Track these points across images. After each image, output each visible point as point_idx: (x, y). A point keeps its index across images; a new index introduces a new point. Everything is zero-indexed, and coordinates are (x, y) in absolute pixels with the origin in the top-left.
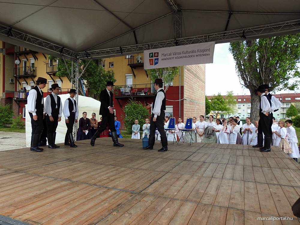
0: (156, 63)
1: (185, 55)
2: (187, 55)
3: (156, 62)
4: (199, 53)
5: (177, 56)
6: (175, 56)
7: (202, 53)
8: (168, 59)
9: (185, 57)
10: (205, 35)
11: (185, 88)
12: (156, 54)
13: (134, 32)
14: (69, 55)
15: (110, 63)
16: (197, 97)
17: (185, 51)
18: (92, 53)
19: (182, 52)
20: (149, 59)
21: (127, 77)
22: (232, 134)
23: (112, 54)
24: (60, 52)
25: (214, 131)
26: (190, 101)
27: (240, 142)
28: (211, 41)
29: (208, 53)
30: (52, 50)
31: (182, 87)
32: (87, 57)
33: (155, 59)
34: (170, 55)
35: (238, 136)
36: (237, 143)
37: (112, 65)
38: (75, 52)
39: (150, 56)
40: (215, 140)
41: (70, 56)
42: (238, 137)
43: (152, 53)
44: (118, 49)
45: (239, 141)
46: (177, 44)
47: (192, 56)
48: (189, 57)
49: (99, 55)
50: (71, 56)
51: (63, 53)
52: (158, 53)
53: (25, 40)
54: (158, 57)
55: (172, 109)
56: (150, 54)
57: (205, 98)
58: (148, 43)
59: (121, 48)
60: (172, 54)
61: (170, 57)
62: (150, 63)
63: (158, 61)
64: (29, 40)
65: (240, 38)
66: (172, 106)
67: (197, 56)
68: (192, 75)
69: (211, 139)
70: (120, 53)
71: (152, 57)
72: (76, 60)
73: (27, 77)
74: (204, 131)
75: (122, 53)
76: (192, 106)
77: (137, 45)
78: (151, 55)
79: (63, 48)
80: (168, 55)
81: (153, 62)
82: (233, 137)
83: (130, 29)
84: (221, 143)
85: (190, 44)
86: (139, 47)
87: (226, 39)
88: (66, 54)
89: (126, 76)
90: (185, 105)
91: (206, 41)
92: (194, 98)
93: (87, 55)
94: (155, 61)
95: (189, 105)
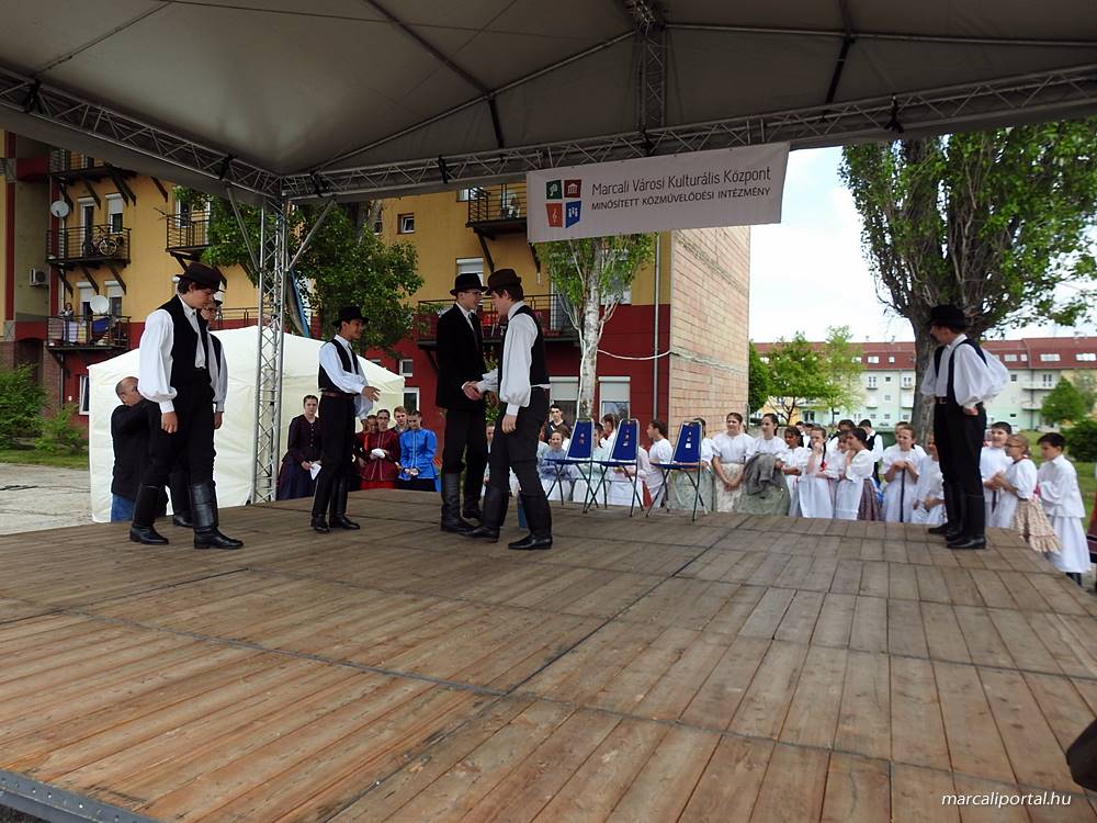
0: (572, 221)
1: (677, 191)
2: (686, 190)
3: (573, 215)
4: (730, 186)
5: (648, 193)
6: (640, 195)
7: (740, 185)
8: (615, 204)
9: (680, 198)
10: (751, 117)
11: (674, 313)
12: (573, 185)
13: (492, 103)
14: (251, 186)
15: (400, 216)
16: (716, 347)
17: (679, 177)
18: (338, 179)
19: (667, 181)
20: (547, 205)
21: (463, 268)
22: (844, 481)
23: (410, 182)
24: (217, 173)
25: (778, 471)
26: (693, 360)
27: (873, 511)
28: (774, 140)
29: (761, 184)
30: (187, 164)
31: (666, 310)
32: (318, 192)
33: (569, 205)
34: (623, 188)
35: (867, 492)
36: (862, 516)
37: (410, 224)
38: (274, 176)
39: (549, 192)
40: (782, 505)
41: (256, 188)
42: (864, 493)
43: (558, 182)
44: (432, 163)
45: (869, 510)
46: (649, 148)
47: (702, 196)
48: (692, 197)
49: (361, 188)
50: (259, 187)
51: (230, 178)
52: (578, 183)
53: (89, 126)
54: (579, 196)
55: (627, 388)
56: (549, 185)
57: (747, 352)
58: (544, 145)
59: (442, 162)
60: (631, 188)
61: (623, 196)
62: (550, 219)
63: (579, 214)
64: (104, 128)
65: (882, 130)
66: (628, 379)
67: (722, 194)
68: (700, 263)
69: (767, 502)
70: (439, 179)
71: (558, 195)
72: (275, 206)
73: (96, 265)
74: (745, 469)
75: (446, 182)
76: (699, 378)
77: (499, 151)
78: (554, 188)
79: (231, 157)
80: (616, 189)
81: (560, 215)
82: (848, 494)
83: (478, 92)
84: (805, 515)
85: (695, 150)
86: (509, 161)
87: (829, 132)
88: (242, 183)
89: (458, 265)
90: (673, 374)
91: (757, 141)
92: (706, 351)
93: (317, 187)
94: (567, 215)
95: (688, 376)
